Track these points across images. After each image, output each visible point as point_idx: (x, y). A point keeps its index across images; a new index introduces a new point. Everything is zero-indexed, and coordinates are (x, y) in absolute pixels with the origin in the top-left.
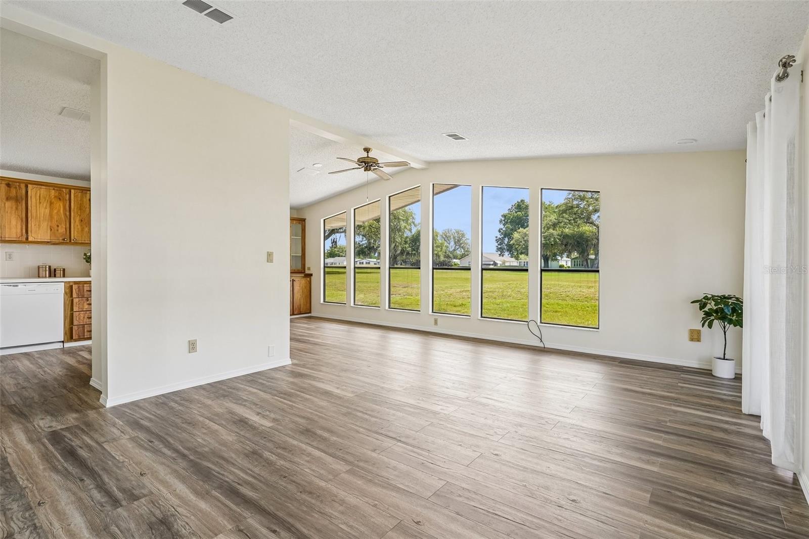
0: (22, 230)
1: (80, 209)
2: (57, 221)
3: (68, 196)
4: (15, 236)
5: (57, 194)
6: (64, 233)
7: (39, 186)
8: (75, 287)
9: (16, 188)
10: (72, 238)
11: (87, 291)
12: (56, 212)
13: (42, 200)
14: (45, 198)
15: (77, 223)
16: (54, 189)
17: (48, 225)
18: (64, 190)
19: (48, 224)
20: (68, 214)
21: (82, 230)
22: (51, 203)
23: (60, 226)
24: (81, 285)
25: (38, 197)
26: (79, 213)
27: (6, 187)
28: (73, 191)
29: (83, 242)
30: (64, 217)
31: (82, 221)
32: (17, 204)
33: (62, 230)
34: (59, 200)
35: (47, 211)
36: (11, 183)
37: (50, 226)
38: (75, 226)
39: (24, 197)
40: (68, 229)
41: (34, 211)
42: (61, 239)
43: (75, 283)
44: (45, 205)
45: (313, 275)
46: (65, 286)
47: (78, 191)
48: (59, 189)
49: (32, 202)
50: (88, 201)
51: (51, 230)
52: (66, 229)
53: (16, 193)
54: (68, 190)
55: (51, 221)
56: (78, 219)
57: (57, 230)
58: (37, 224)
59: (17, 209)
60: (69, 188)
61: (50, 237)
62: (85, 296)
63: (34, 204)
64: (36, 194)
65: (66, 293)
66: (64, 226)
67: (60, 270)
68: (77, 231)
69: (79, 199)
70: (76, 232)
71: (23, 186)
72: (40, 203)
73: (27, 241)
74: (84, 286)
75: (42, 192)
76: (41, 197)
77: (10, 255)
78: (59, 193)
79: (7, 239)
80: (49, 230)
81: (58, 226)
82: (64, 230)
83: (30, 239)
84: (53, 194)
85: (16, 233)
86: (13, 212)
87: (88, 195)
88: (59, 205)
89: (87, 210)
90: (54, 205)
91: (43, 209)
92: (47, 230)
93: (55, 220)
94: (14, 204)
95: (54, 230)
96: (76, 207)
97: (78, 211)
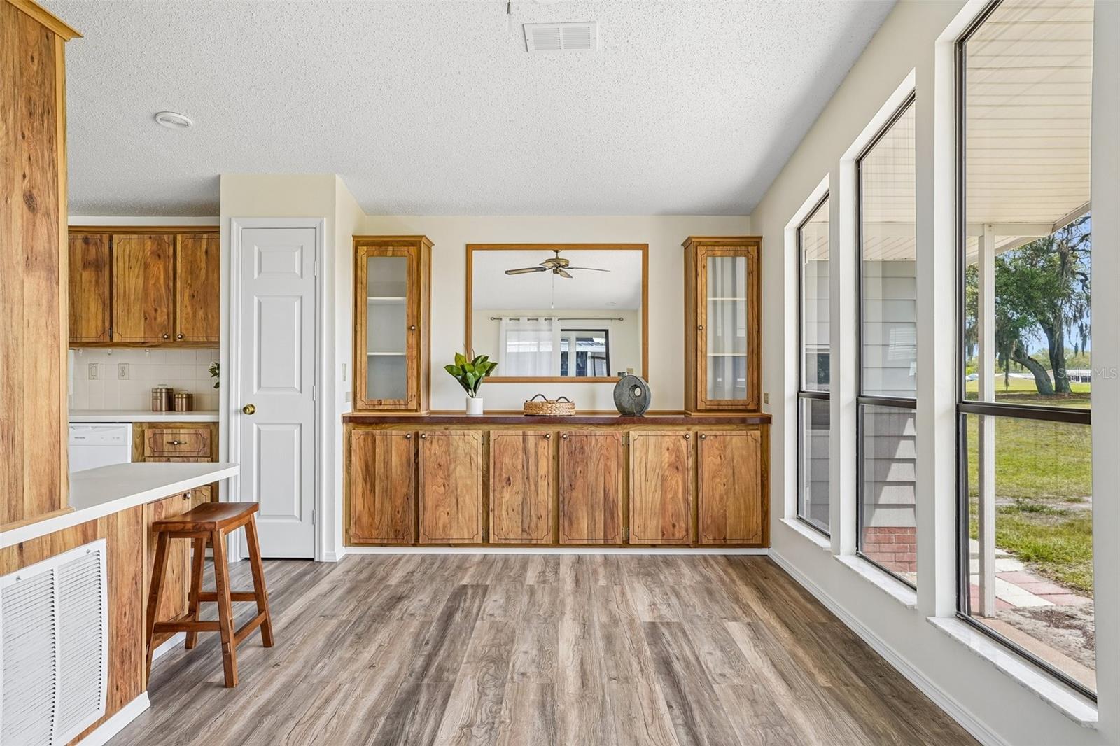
0: (104, 322)
1: (191, 274)
2: (154, 301)
3: (172, 248)
4: (94, 334)
5: (155, 247)
6: (166, 323)
7: (128, 236)
8: (148, 434)
9: (96, 244)
10: (178, 332)
11: (168, 443)
12: (153, 282)
13: (133, 261)
14: (137, 257)
15: (187, 301)
16: (150, 238)
17: (141, 310)
18: (166, 237)
19: (141, 307)
20: (171, 284)
21: (194, 316)
22: (146, 266)
23: (159, 311)
24: (158, 431)
25: (127, 258)
26: (189, 282)
27: (83, 244)
28: (179, 237)
29: (195, 339)
30: (166, 292)
31: (194, 296)
32: (98, 274)
33: (162, 318)
34: (157, 258)
35: (140, 282)
36: (89, 236)
37: (145, 313)
38: (183, 308)
39: (107, 260)
40: (171, 316)
41: (121, 285)
42: (160, 335)
43: (152, 425)
44: (137, 270)
45: (773, 420)
46: (134, 431)
47: (189, 236)
48: (157, 236)
49: (119, 266)
50: (204, 254)
51: (146, 319)
52: (168, 315)
53: (97, 253)
54: (172, 236)
55: (146, 302)
56: (187, 293)
57: (155, 319)
58: (126, 307)
59: (97, 282)
60: (173, 232)
61: (145, 333)
62: (165, 454)
63: (121, 272)
64: (124, 251)
65: (136, 447)
66: (165, 310)
68: (186, 319)
69: (190, 252)
70: (183, 320)
71: (106, 238)
72: (130, 268)
73: (113, 344)
74: (163, 434)
75: (133, 246)
76: (132, 255)
77: (123, 369)
78: (158, 244)
79: (84, 340)
80: (143, 319)
81: (156, 310)
82: (166, 317)
83: (116, 338)
84: (149, 248)
85: (97, 327)
86: (93, 289)
87: (204, 242)
88: (159, 268)
89: (203, 272)
90: (151, 269)
91: (134, 279)
92: (140, 319)
93: (152, 299)
94: (93, 273)
95: (151, 319)
96: (184, 270)
97: (188, 277)
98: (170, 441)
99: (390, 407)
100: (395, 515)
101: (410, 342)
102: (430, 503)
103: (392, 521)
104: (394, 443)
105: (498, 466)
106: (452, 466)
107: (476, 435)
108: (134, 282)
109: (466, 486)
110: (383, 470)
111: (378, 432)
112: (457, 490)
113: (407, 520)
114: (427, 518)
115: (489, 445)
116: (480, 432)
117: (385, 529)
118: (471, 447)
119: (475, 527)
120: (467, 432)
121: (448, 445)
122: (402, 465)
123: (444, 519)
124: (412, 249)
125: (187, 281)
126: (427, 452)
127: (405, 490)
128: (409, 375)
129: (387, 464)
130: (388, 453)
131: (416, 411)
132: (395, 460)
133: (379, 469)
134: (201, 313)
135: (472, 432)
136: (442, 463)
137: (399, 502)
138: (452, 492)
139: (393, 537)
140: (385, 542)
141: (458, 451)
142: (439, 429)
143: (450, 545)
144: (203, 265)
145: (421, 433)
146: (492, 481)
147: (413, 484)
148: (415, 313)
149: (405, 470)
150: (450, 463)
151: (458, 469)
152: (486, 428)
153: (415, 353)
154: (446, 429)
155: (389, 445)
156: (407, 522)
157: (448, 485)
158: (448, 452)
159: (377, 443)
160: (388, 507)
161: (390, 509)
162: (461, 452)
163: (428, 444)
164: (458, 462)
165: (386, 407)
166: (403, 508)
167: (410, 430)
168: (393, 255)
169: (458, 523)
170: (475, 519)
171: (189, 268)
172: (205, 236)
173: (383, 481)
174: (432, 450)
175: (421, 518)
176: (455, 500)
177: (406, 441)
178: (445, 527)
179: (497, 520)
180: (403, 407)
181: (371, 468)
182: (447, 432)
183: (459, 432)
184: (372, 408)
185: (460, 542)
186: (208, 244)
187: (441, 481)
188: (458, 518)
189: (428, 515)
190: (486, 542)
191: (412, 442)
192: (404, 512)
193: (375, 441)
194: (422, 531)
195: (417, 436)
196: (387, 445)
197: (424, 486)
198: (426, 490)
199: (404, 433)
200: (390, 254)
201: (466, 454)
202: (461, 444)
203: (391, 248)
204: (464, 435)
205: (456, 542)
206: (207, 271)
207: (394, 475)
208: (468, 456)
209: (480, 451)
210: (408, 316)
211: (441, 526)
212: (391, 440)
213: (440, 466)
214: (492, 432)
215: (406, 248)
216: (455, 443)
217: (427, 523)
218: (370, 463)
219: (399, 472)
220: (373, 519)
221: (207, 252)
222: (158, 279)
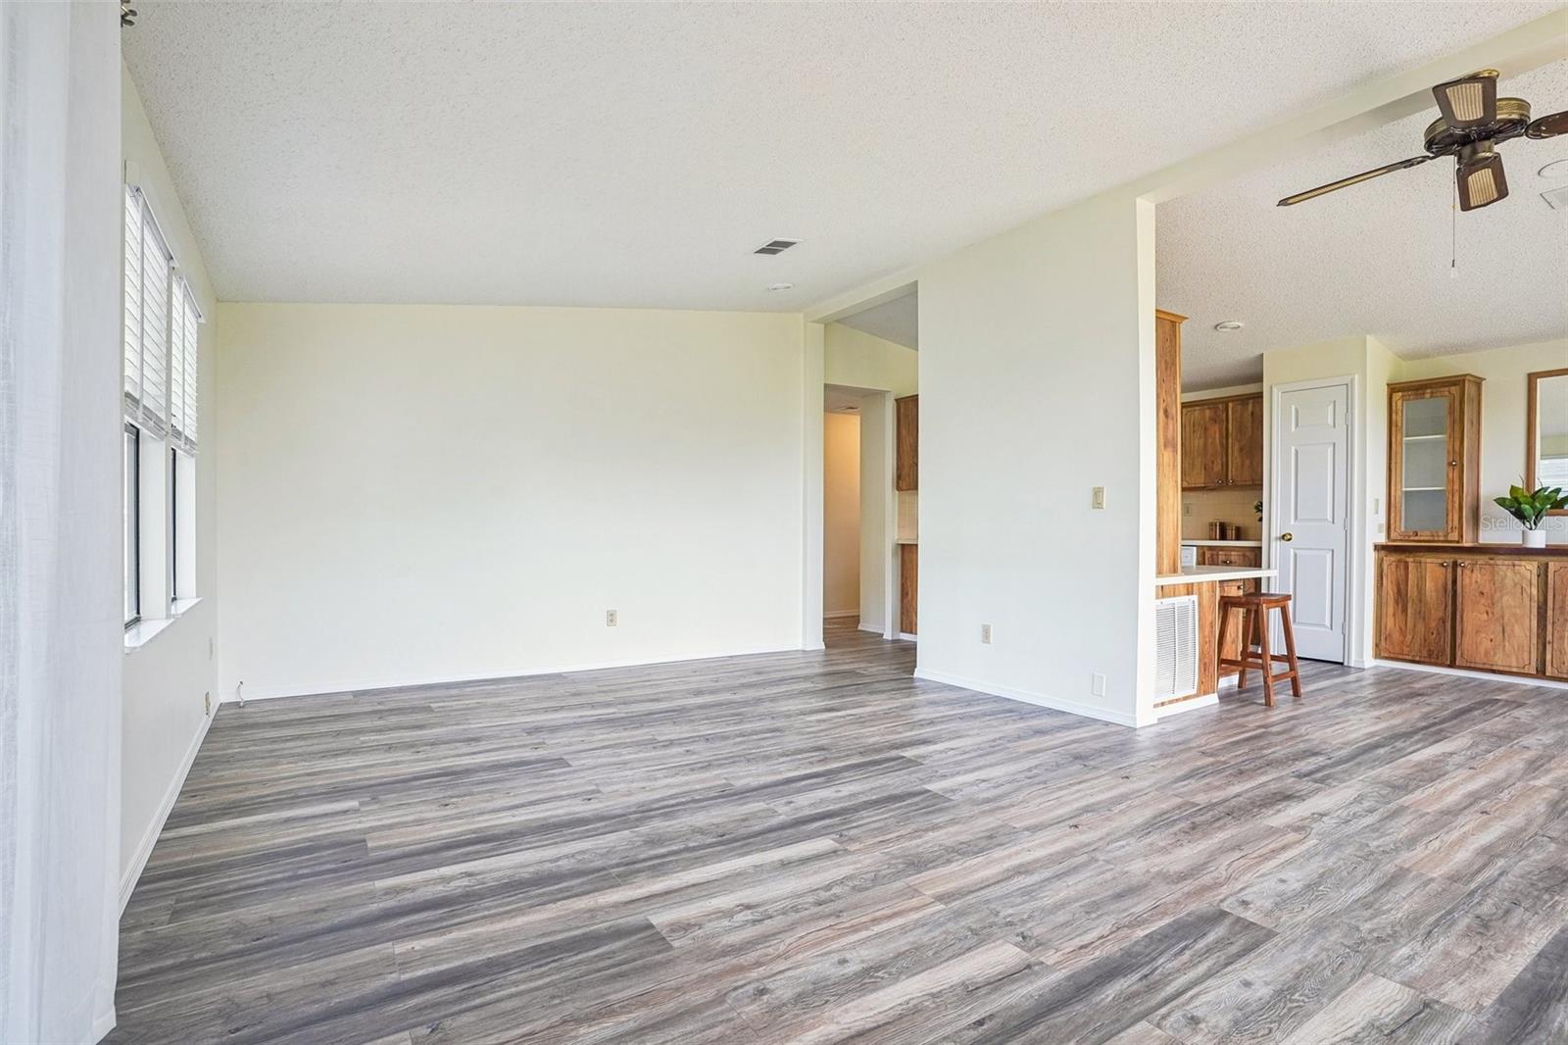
1: (1240, 432)
2: (1212, 455)
3: (1224, 413)
6: (1220, 471)
7: (1193, 409)
10: (1230, 478)
12: (1211, 440)
13: (1197, 427)
14: (1199, 424)
15: (1236, 453)
16: (1212, 408)
17: (1201, 463)
18: (1220, 405)
19: (1202, 460)
20: (1224, 441)
21: (1242, 464)
22: (1206, 429)
23: (1215, 462)
24: (1215, 553)
25: (1192, 425)
28: (1230, 404)
29: (1243, 483)
30: (1220, 448)
31: (1241, 449)
33: (1217, 468)
34: (1214, 422)
35: (1202, 441)
37: (1204, 464)
38: (1234, 459)
40: (1225, 465)
42: (1216, 481)
43: (1210, 548)
44: (1199, 433)
47: (1238, 403)
48: (1215, 406)
50: (1250, 415)
51: (1205, 469)
52: (1222, 466)
54: (1225, 404)
55: (1206, 456)
56: (1236, 448)
57: (1212, 469)
58: (1191, 461)
60: (1225, 401)
61: (1204, 480)
64: (1190, 420)
66: (1220, 462)
67: (1233, 529)
68: (1236, 467)
69: (1239, 415)
70: (1234, 468)
72: (1194, 431)
74: (1218, 555)
75: (1196, 416)
76: (1195, 423)
77: (1188, 508)
78: (1215, 412)
81: (1213, 462)
82: (1220, 467)
83: (1184, 484)
84: (1211, 416)
87: (1250, 407)
88: (1215, 430)
89: (1250, 430)
90: (1209, 431)
91: (1197, 440)
92: (1201, 469)
93: (1210, 454)
95: (1209, 468)
96: (1234, 429)
97: (1237, 435)
98: (1224, 560)
99: (1428, 538)
100: (1429, 636)
101: (1451, 475)
102: (1469, 628)
103: (1425, 641)
104: (1429, 570)
105: (1559, 598)
106: (1498, 595)
107: (1529, 568)
108: (1197, 442)
109: (1515, 615)
110: (1416, 594)
111: (1410, 560)
112: (1503, 618)
113: (1442, 641)
114: (1466, 644)
115: (1547, 576)
116: (1535, 564)
117: (1417, 646)
118: (1523, 577)
119: (1526, 658)
120: (1517, 562)
121: (1493, 574)
122: (1437, 591)
123: (1486, 644)
124: (1454, 389)
125: (1237, 438)
126: (1467, 581)
127: (1440, 614)
128: (1450, 507)
129: (1421, 590)
130: (1421, 579)
131: (1458, 542)
132: (1429, 585)
133: (1412, 592)
134: (1247, 462)
135: (1523, 563)
136: (1485, 591)
137: (1433, 624)
138: (1497, 619)
139: (1426, 656)
140: (1418, 659)
141: (1506, 581)
142: (1482, 559)
143: (1493, 671)
144: (1249, 424)
145: (1459, 561)
146: (1550, 613)
147: (1449, 608)
148: (1457, 448)
149: (1440, 595)
150: (1495, 592)
151: (1505, 598)
152: (1543, 559)
153: (1456, 487)
154: (1491, 559)
155: (1423, 574)
156: (1442, 643)
157: (1493, 613)
158: (1493, 581)
159: (1410, 569)
160: (1421, 627)
161: (1423, 629)
162: (1509, 582)
163: (1467, 572)
164: (1505, 591)
165: (1422, 538)
166: (1438, 630)
167: (1448, 559)
168: (1431, 397)
169: (1504, 650)
170: (1526, 648)
171: (1238, 427)
172: (1251, 401)
173: (1416, 604)
174: (1474, 577)
175: (1458, 641)
176: (1501, 629)
177: (1443, 569)
178: (1487, 653)
179: (1557, 654)
180: (1442, 538)
181: (1403, 591)
182: (1492, 562)
183: (1506, 562)
184: (1407, 538)
185: (1507, 669)
186: (1253, 407)
187: (1483, 609)
188: (1504, 646)
189: (1467, 640)
190: (1541, 673)
191: (1450, 570)
192: (1438, 633)
193: (1408, 567)
194: (1459, 654)
195: (1455, 565)
196: (1421, 572)
197: (1463, 610)
198: (1465, 616)
199: (1440, 561)
200: (1428, 396)
201: (1516, 585)
202: (1509, 574)
203: (1429, 391)
204: (1514, 566)
205: (1501, 668)
206: (1253, 428)
207: (1428, 599)
208: (1518, 586)
209: (1535, 581)
210: (1448, 452)
211: (1482, 651)
212: (1426, 567)
213: (1482, 594)
214: (1551, 564)
215: (1447, 389)
216: (1501, 573)
217: (1465, 646)
218: (1402, 587)
219: (1434, 597)
220: (1405, 637)
221: (1252, 413)
222: (1215, 439)
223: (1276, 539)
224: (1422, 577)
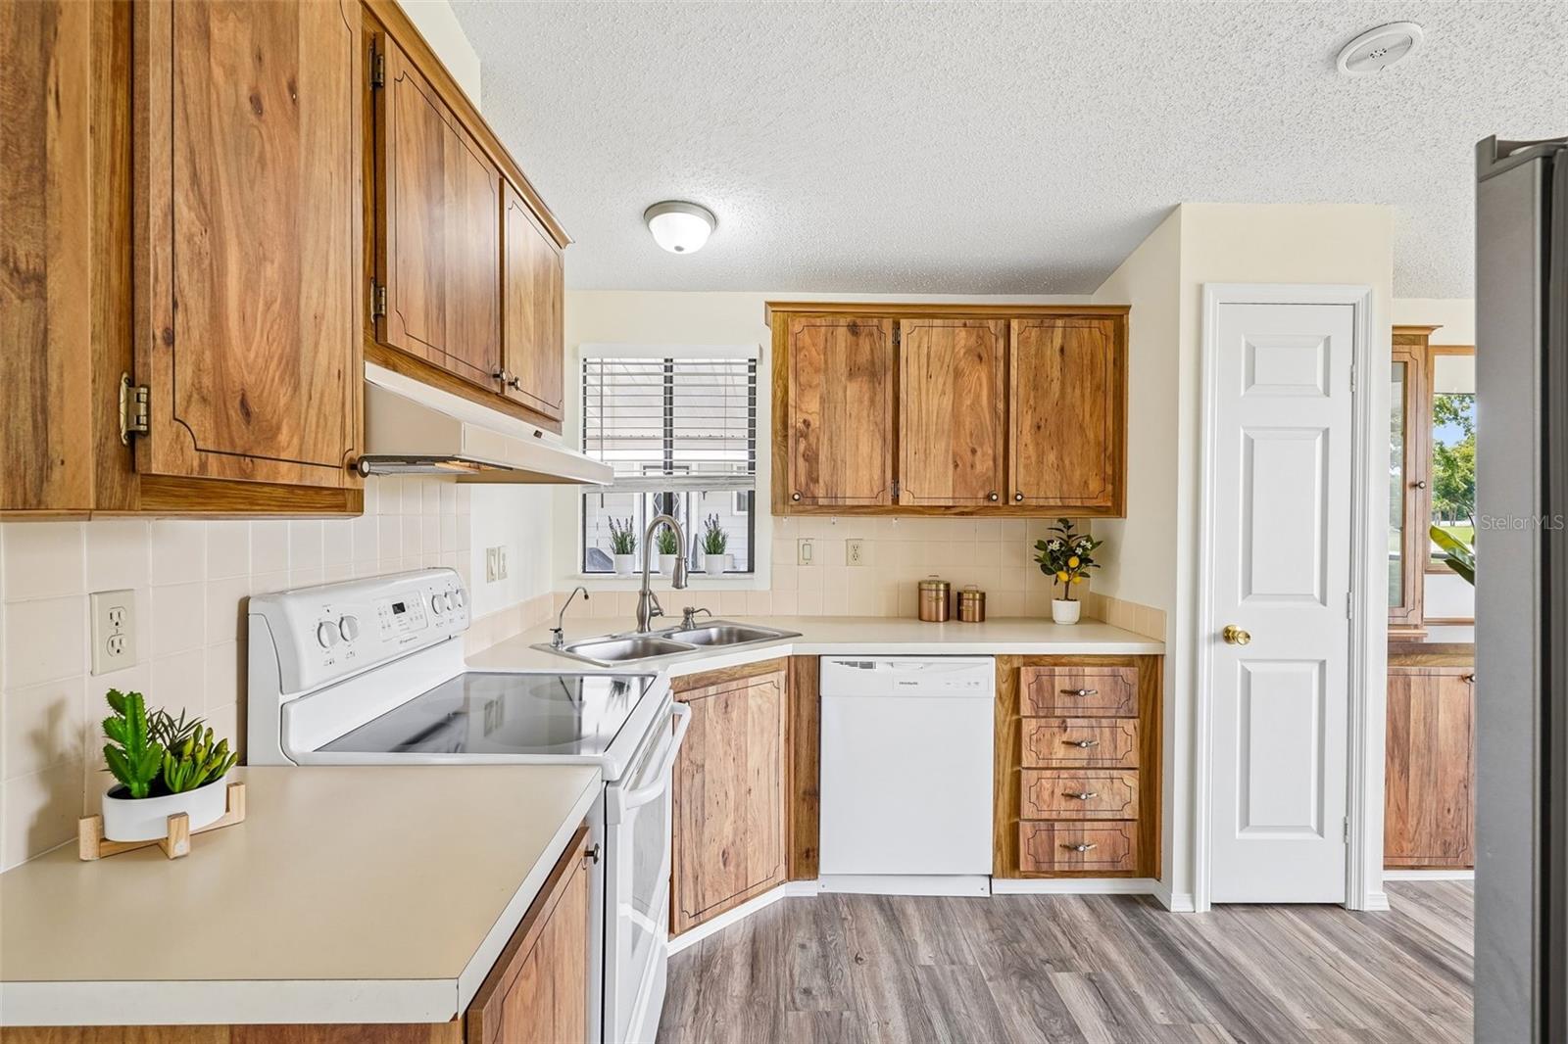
0: (884, 472)
1: (1036, 388)
2: (971, 435)
3: (1001, 343)
4: (866, 492)
5: (973, 340)
6: (991, 474)
7: (927, 322)
8: (1027, 676)
9: (872, 335)
10: (1012, 490)
11: (1064, 692)
12: (969, 402)
13: (935, 365)
14: (941, 359)
15: (1027, 437)
16: (965, 325)
17: (947, 451)
18: (991, 323)
19: (948, 445)
20: (1001, 406)
21: (1040, 462)
22: (958, 374)
23: (979, 453)
24: (1041, 671)
25: (924, 360)
26: (1032, 402)
27: (849, 334)
28: (1014, 324)
29: (1042, 502)
30: (991, 420)
31: (1039, 428)
32: (874, 388)
33: (984, 465)
34: (976, 359)
35: (947, 402)
36: (859, 321)
37: (953, 453)
38: (1022, 447)
39: (890, 363)
40: (1000, 461)
41: (913, 407)
42: (981, 494)
43: (1031, 660)
44: (941, 380)
46: (997, 669)
47: (1031, 322)
48: (977, 323)
49: (910, 374)
50: (1058, 354)
51: (956, 466)
52: (995, 460)
53: (872, 350)
54: (1002, 323)
55: (957, 437)
56: (1028, 422)
57: (973, 466)
58: (921, 446)
59: (872, 401)
60: (1004, 316)
61: (954, 492)
62: (1058, 712)
63: (913, 383)
64: (919, 347)
65: (1001, 698)
66: (990, 452)
67: (974, 600)
68: (1026, 466)
69: (1033, 352)
70: (1021, 470)
71: (887, 325)
72: (929, 377)
73: (896, 508)
74: (1052, 675)
75: (934, 339)
76: (932, 354)
77: (856, 548)
78: (978, 336)
79: (849, 502)
80: (951, 466)
81: (974, 451)
82: (991, 463)
83: (905, 500)
84: (962, 342)
85: (871, 480)
86: (865, 413)
87: (1058, 334)
88: (979, 378)
89: (1056, 386)
90: (966, 378)
91: (936, 397)
92: (946, 466)
93: (968, 432)
94: (866, 387)
95: (964, 465)
96: (1022, 381)
97: (1029, 395)
98: (1068, 689)
100: (1443, 816)
101: (1412, 509)
103: (1438, 826)
104: (1442, 689)
108: (936, 402)
110: (1422, 737)
111: (1413, 670)
113: (1464, 823)
117: (1425, 839)
122: (1456, 729)
124: (1416, 350)
125: (1028, 401)
127: (1461, 772)
128: (1411, 565)
129: (1428, 727)
130: (1430, 708)
131: (1417, 627)
132: (1444, 719)
133: (1415, 735)
134: (1052, 457)
137: (1449, 793)
139: (1439, 854)
140: (1426, 862)
144: (1056, 373)
148: (1421, 459)
149: (1462, 737)
153: (1420, 527)
155: (1434, 694)
156: (1464, 828)
159: (1412, 688)
160: (1430, 801)
161: (1434, 806)
166: (1457, 803)
171: (1031, 378)
172: (1060, 323)
173: (1423, 757)
177: (1461, 687)
181: (1402, 733)
186: (1064, 336)
192: (1461, 810)
193: (1409, 685)
196: (1430, 694)
199: (1458, 672)
206: (1063, 384)
207: (1442, 744)
210: (1408, 464)
212: (1438, 685)
215: (1406, 348)
218: (1401, 724)
219: (1451, 742)
220: (1405, 823)
221: (1062, 350)
222: (978, 396)
223: (1214, 638)
224: (1431, 703)
